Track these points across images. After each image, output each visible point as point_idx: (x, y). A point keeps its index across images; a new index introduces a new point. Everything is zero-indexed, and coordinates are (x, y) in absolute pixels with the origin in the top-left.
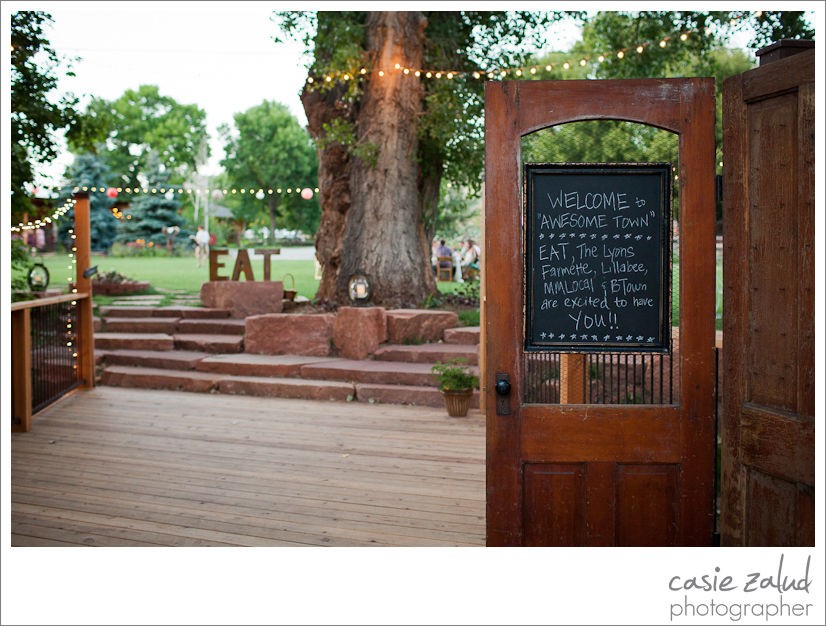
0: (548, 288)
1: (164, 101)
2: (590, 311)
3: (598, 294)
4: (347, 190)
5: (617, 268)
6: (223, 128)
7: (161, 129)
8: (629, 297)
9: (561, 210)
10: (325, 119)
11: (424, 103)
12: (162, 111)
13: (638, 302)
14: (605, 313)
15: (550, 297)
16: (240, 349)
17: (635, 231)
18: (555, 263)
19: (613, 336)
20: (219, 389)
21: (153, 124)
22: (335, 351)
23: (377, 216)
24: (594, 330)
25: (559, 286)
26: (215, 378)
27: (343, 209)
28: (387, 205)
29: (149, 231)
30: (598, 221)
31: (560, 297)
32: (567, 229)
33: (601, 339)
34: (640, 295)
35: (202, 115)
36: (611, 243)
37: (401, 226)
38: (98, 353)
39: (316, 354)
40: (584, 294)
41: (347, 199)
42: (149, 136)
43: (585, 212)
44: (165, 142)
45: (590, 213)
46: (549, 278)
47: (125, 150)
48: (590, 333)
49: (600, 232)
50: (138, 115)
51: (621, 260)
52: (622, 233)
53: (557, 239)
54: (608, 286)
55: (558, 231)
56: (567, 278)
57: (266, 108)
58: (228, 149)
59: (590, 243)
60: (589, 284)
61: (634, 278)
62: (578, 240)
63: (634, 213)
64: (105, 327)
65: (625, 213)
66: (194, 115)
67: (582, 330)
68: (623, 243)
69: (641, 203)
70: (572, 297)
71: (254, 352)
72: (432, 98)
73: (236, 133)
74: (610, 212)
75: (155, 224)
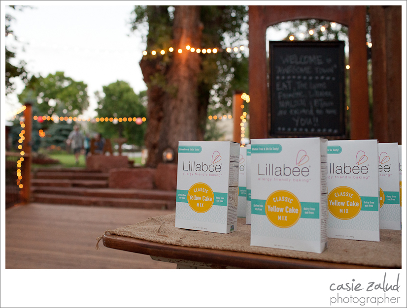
0: (282, 104)
1: (68, 79)
2: (304, 116)
3: (308, 108)
4: (162, 109)
5: (317, 93)
6: (97, 93)
7: (65, 93)
8: (324, 109)
9: (288, 64)
10: (151, 74)
11: (201, 67)
12: (66, 84)
13: (329, 112)
14: (311, 117)
15: (283, 109)
16: (107, 186)
17: (326, 75)
18: (285, 91)
19: (316, 128)
20: (95, 204)
21: (61, 90)
22: (155, 187)
23: (177, 123)
24: (306, 126)
25: (288, 103)
26: (94, 199)
27: (159, 119)
28: (182, 117)
29: (57, 142)
30: (307, 70)
31: (288, 109)
32: (291, 74)
33: (309, 130)
34: (330, 108)
35: (86, 86)
36: (314, 81)
37: (189, 128)
38: (33, 188)
39: (146, 188)
40: (300, 108)
41: (161, 114)
42: (59, 96)
43: (300, 66)
44: (67, 99)
45: (303, 66)
46: (282, 99)
47: (46, 103)
48: (304, 128)
49: (308, 76)
50: (54, 85)
51: (320, 90)
52: (320, 76)
53: (286, 80)
54: (313, 103)
55: (286, 75)
56: (291, 99)
57: (118, 83)
58: (99, 103)
59: (303, 81)
60: (303, 103)
61: (326, 99)
62: (297, 80)
63: (325, 66)
64: (36, 177)
65: (321, 66)
66: (82, 86)
67: (300, 126)
68: (320, 81)
69: (329, 61)
70: (294, 109)
71: (114, 187)
72: (205, 63)
73: (103, 95)
74: (313, 66)
75: (61, 138)
